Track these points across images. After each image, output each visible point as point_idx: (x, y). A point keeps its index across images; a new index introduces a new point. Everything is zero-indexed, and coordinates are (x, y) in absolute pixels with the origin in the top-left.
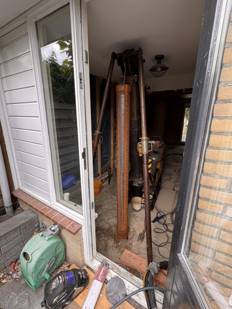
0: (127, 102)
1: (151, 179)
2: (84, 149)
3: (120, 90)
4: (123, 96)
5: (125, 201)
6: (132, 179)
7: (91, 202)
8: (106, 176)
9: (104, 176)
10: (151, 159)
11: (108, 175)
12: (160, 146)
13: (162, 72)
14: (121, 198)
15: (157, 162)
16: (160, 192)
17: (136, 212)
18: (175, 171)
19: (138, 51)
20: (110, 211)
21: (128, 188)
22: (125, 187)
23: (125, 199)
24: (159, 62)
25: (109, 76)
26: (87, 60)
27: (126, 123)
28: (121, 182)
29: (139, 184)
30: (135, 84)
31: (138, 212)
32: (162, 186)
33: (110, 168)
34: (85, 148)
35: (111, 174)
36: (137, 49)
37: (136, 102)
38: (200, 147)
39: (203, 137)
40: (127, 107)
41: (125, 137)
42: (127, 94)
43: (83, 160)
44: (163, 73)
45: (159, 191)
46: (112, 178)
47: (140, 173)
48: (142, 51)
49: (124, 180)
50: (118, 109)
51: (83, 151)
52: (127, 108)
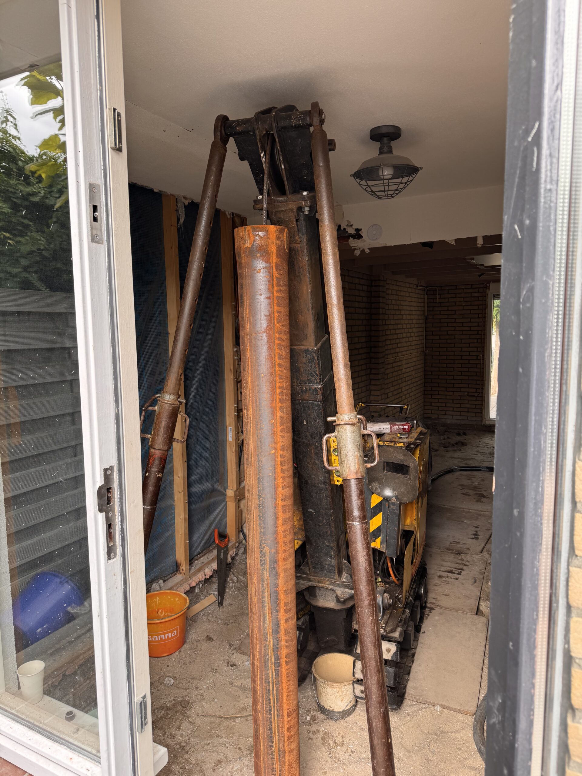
0: (275, 288)
1: (386, 574)
2: (105, 470)
3: (248, 245)
4: (260, 264)
5: (284, 677)
6: (309, 580)
7: (137, 699)
8: (208, 572)
9: (199, 570)
10: (378, 494)
11: (215, 566)
12: (410, 444)
13: (399, 180)
14: (266, 667)
15: (403, 507)
16: (426, 626)
17: (332, 723)
18: (476, 536)
19: (309, 113)
20: (225, 723)
21: (293, 623)
22: (282, 615)
23: (284, 672)
24: (385, 150)
25: (209, 194)
26: (120, 142)
27: (278, 361)
28: (266, 599)
29: (338, 600)
30: (303, 223)
31: (342, 722)
32: (430, 600)
33: (223, 536)
34: (111, 468)
35: (229, 560)
36: (304, 106)
37: (309, 286)
38: (551, 458)
39: (556, 419)
40: (279, 306)
41: (274, 414)
42: (274, 259)
43: (101, 517)
44: (402, 186)
45: (421, 620)
46: (231, 576)
47: (339, 551)
48: (321, 112)
49: (277, 586)
50: (245, 312)
51: (100, 481)
52: (276, 308)
